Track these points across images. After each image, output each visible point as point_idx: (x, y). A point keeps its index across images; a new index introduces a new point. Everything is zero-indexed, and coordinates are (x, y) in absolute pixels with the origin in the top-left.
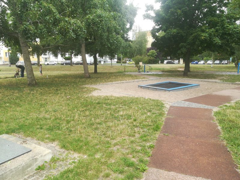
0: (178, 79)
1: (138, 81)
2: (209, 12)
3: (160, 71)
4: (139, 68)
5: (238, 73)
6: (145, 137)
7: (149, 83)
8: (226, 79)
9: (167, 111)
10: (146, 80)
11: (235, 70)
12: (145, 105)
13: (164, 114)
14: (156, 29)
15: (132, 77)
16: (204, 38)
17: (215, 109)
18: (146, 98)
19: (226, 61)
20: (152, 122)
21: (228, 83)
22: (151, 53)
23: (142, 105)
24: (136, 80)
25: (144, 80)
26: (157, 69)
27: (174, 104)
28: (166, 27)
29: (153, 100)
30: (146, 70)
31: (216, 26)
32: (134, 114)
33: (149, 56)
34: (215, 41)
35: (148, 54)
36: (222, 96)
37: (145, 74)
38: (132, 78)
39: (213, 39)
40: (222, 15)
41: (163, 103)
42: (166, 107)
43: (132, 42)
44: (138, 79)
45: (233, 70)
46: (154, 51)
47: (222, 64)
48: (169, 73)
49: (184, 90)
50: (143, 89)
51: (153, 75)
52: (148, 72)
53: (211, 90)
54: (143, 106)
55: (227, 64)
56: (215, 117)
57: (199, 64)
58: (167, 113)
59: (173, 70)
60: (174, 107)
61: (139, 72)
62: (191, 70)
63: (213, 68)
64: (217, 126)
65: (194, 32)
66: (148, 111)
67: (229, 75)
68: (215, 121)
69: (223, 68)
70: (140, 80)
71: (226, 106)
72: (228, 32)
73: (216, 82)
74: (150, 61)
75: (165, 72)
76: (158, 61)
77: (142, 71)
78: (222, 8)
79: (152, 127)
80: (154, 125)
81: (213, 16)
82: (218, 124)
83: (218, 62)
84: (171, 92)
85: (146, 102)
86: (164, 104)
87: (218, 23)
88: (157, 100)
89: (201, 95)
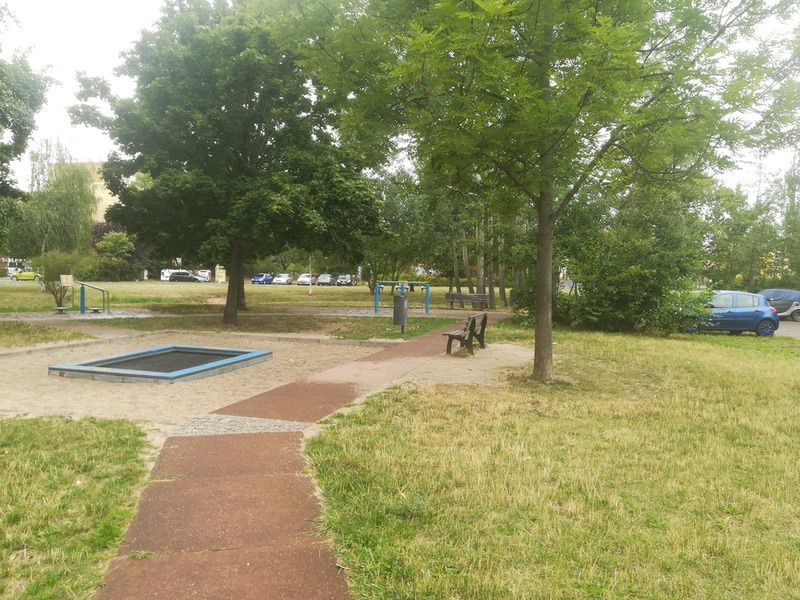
0: (204, 335)
1: (49, 349)
2: (290, 135)
3: (145, 308)
4: (60, 296)
5: (376, 311)
6: (51, 583)
7: (98, 354)
8: (345, 329)
9: (152, 459)
10: (86, 345)
11: (370, 303)
12: (68, 446)
13: (141, 472)
14: (122, 163)
15: (24, 333)
16: (278, 209)
17: (311, 431)
18: (76, 418)
19: (348, 276)
20: (89, 512)
21: (349, 344)
22: (110, 243)
23: (56, 448)
24: (43, 345)
25: (78, 345)
26: (132, 302)
27: (183, 427)
28: (157, 159)
29: (104, 424)
30: (87, 303)
31: (311, 177)
32: (14, 493)
33: (100, 251)
34: (309, 220)
35: (100, 245)
36: (330, 384)
37: (83, 321)
38: (27, 336)
39: (303, 215)
40: (324, 149)
41: (143, 430)
42: (152, 444)
43: (25, 197)
44: (52, 339)
45: (366, 303)
46: (123, 236)
47: (339, 284)
48: (176, 316)
49: (222, 373)
50: (67, 382)
51: (116, 323)
52: (96, 311)
53: (305, 367)
54: (60, 450)
55: (349, 284)
56: (307, 458)
57: (274, 284)
58: (154, 469)
59: (193, 303)
60: (181, 439)
61: (61, 312)
62: (250, 302)
63: (314, 297)
64: (313, 488)
65: (249, 186)
66: (78, 472)
67: (355, 319)
68: (307, 473)
69: (339, 296)
70: (62, 343)
71: (340, 416)
72: (342, 198)
73: (318, 341)
74: (109, 271)
75: (163, 313)
76: (140, 271)
77: (74, 308)
78: (325, 128)
79: (86, 536)
80: (95, 526)
81: (302, 148)
82: (315, 481)
83: (326, 278)
84: (177, 383)
85: (74, 432)
86: (144, 435)
87: (315, 169)
88: (120, 423)
89: (274, 385)
